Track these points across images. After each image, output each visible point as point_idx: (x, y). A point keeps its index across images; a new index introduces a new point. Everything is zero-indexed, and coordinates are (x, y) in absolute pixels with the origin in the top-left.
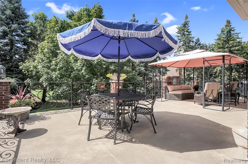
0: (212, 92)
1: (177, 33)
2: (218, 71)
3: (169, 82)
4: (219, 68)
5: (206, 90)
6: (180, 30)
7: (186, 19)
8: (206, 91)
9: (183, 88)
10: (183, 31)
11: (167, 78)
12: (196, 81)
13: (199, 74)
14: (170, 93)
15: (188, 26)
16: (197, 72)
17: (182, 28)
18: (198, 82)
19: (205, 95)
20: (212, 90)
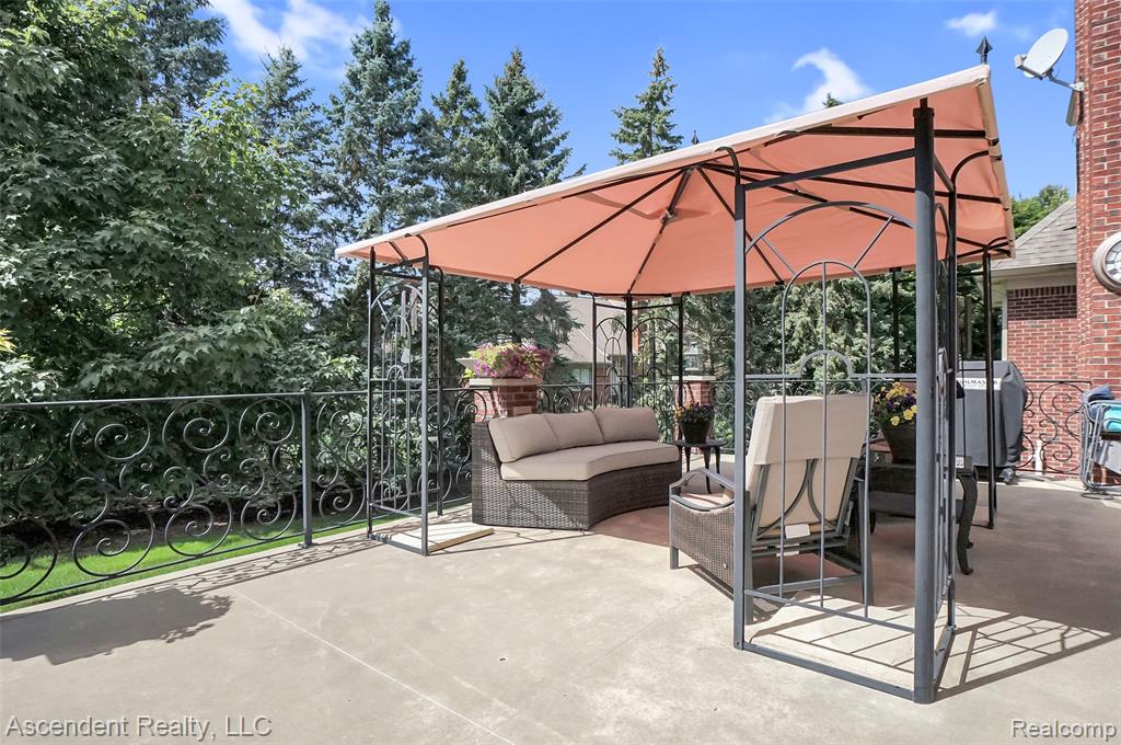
0: (807, 481)
1: (616, 136)
2: (798, 328)
3: (516, 389)
4: (801, 314)
5: (764, 463)
6: (628, 125)
7: (658, 74)
8: (764, 470)
9: (610, 430)
10: (644, 131)
11: (499, 358)
12: (700, 378)
13: (719, 345)
14: (508, 472)
15: (668, 109)
16: (712, 335)
17: (640, 115)
18: (707, 382)
19: (751, 509)
20: (811, 464)
